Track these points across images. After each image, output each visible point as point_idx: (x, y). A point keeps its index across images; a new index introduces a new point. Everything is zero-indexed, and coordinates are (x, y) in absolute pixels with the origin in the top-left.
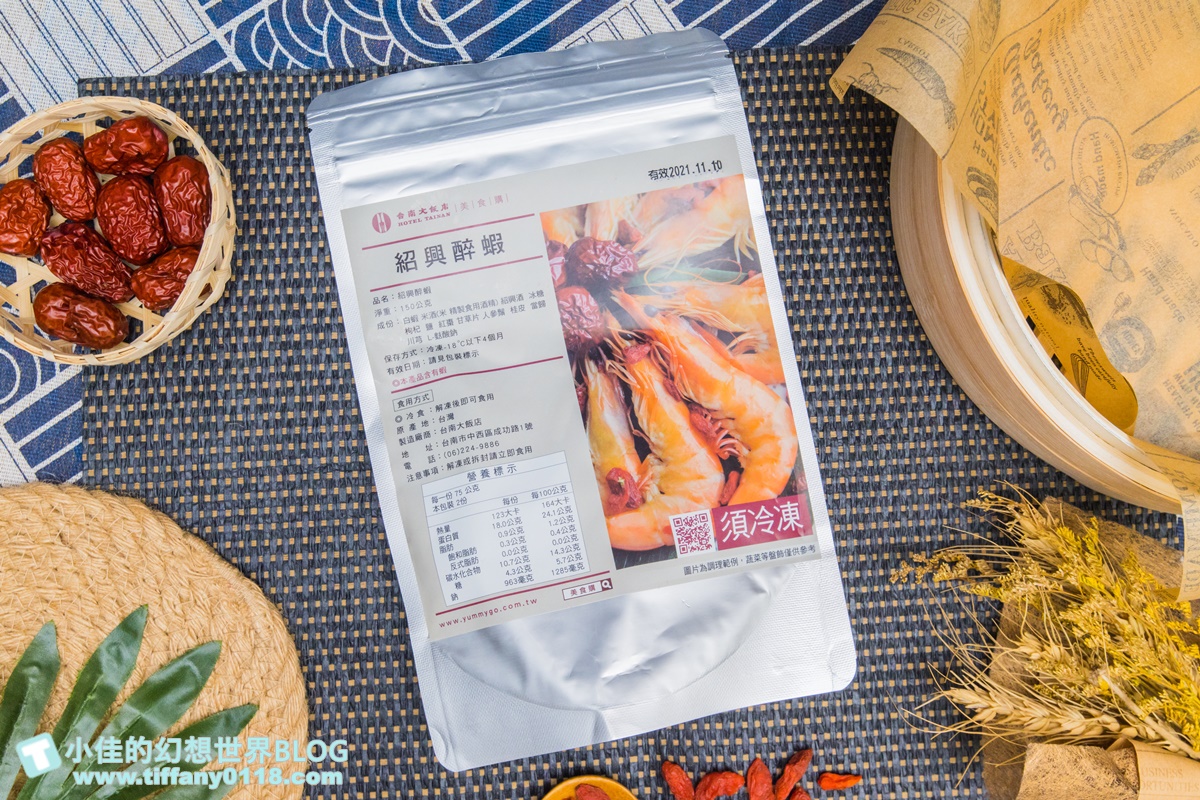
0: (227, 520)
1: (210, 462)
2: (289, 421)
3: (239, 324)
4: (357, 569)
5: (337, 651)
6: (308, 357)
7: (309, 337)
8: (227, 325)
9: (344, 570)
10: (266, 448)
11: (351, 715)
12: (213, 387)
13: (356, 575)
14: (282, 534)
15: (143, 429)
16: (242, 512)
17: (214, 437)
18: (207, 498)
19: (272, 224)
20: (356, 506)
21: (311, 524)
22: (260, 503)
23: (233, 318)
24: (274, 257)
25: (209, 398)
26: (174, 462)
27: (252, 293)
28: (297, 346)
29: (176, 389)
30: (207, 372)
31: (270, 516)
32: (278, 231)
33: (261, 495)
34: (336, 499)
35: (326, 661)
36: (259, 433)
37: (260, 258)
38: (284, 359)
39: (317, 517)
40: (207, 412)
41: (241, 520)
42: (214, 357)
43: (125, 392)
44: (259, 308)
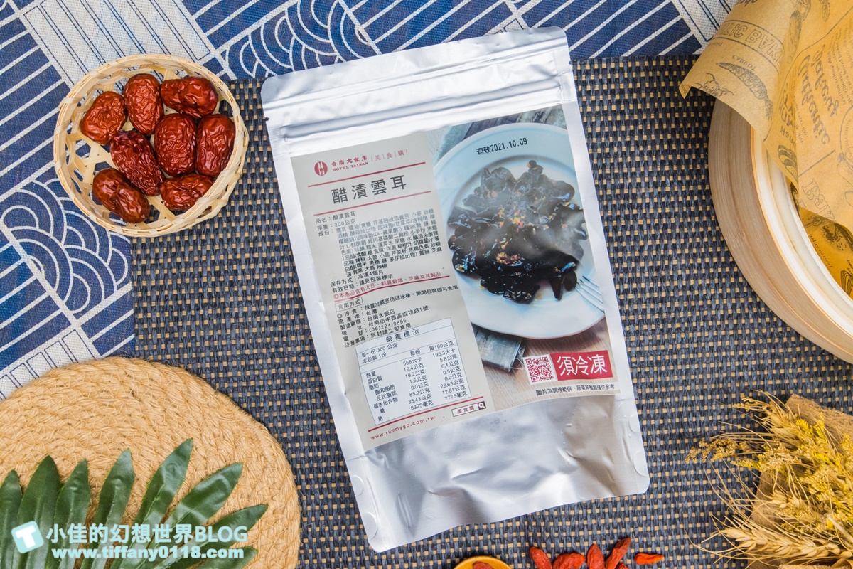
1: (222, 350)
2: (275, 322)
3: (239, 256)
4: (323, 422)
5: (311, 476)
6: (286, 278)
7: (286, 264)
8: (230, 257)
9: (315, 422)
10: (259, 340)
11: (322, 518)
12: (222, 300)
13: (322, 425)
14: (272, 399)
15: (176, 328)
16: (244, 384)
17: (224, 334)
18: (221, 375)
19: (258, 186)
21: (291, 392)
22: (257, 378)
23: (234, 252)
24: (260, 210)
25: (220, 307)
26: (199, 350)
27: (247, 234)
28: (278, 270)
29: (197, 301)
30: (218, 290)
31: (263, 386)
32: (263, 191)
33: (257, 372)
34: (307, 375)
35: (304, 483)
36: (255, 330)
37: (251, 210)
38: (270, 280)
39: (295, 387)
40: (219, 317)
41: (244, 389)
42: (222, 279)
43: (162, 303)
44: (251, 245)
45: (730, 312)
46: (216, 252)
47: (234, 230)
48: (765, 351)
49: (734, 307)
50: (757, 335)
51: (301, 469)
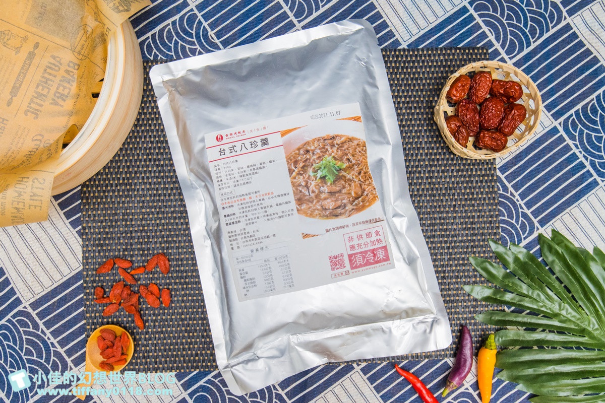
0: (136, 232)
1: (129, 209)
2: (159, 194)
3: (140, 157)
4: (185, 250)
5: (177, 281)
6: (166, 170)
7: (167, 162)
8: (136, 158)
9: (180, 250)
10: (151, 204)
11: (183, 305)
12: (130, 181)
14: (158, 237)
15: (104, 197)
16: (141, 228)
17: (131, 200)
18: (128, 223)
19: (153, 119)
20: (185, 226)
21: (168, 233)
22: (148, 225)
23: (138, 155)
24: (153, 132)
25: (129, 185)
26: (116, 209)
27: (145, 145)
28: (162, 166)
29: (116, 182)
30: (128, 176)
31: (152, 230)
32: (155, 122)
33: (148, 222)
34: (177, 224)
35: (173, 284)
36: (148, 198)
38: (157, 171)
39: (170, 230)
40: (128, 190)
41: (141, 231)
42: (131, 170)
44: (148, 151)
45: (416, 193)
46: (128, 155)
47: (138, 143)
48: (436, 216)
49: (418, 190)
50: (431, 206)
51: (172, 277)
